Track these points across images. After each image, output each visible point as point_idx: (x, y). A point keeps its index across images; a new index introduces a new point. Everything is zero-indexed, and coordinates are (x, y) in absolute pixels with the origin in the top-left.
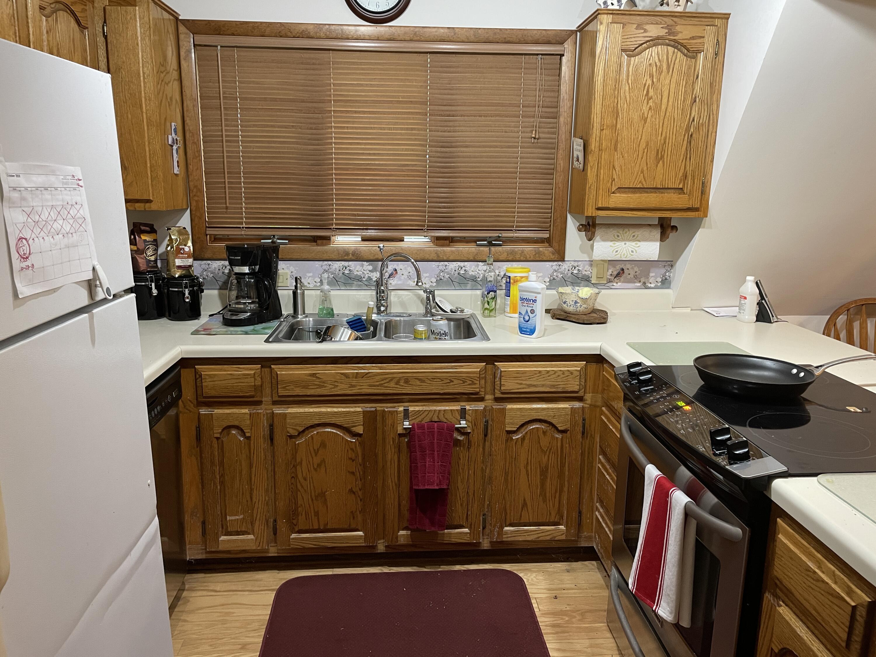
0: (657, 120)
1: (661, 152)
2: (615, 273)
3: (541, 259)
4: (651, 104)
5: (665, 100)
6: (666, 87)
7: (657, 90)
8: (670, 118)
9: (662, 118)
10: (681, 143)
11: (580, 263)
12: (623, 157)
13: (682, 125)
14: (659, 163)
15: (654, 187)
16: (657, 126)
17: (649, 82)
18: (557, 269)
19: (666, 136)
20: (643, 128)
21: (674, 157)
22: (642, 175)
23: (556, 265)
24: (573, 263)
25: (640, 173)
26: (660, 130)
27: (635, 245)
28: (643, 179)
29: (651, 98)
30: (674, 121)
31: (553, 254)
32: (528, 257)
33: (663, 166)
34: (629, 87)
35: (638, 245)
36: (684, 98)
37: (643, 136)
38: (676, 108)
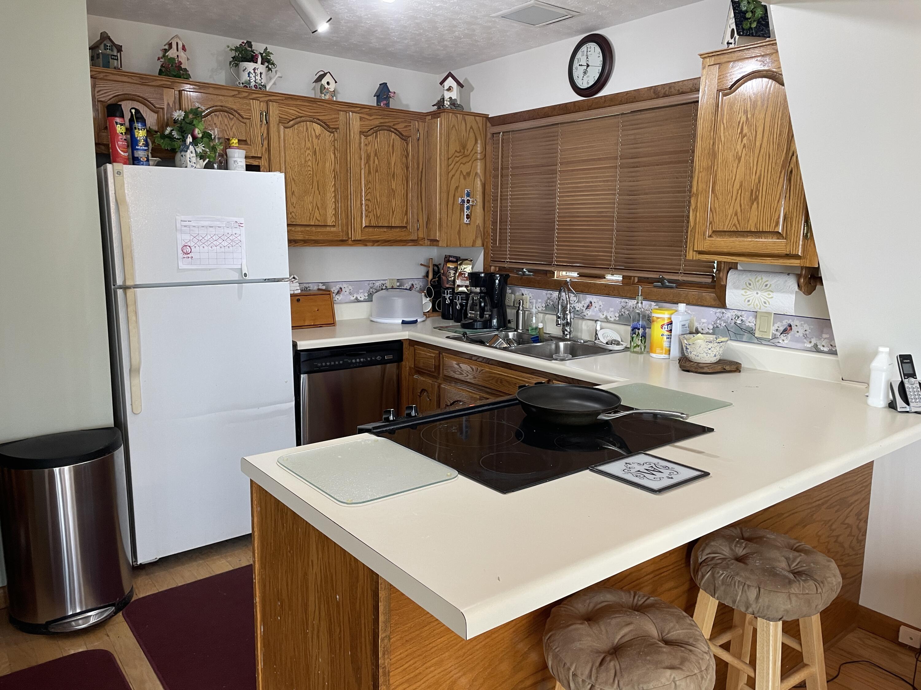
0: (752, 158)
1: (756, 193)
2: (782, 329)
3: (702, 304)
4: (745, 142)
5: (759, 136)
6: (760, 121)
7: (751, 126)
8: (765, 155)
9: (756, 155)
10: (777, 181)
11: (743, 313)
12: (717, 199)
13: (778, 161)
14: (753, 204)
15: (748, 230)
16: (751, 165)
17: (744, 119)
18: (720, 317)
19: (761, 175)
20: (737, 168)
21: (769, 197)
22: (736, 218)
23: (720, 312)
24: (736, 312)
25: (733, 215)
26: (755, 168)
27: (767, 296)
28: (737, 222)
29: (746, 135)
30: (769, 158)
31: (715, 300)
32: (691, 301)
33: (758, 207)
34: (724, 126)
35: (770, 296)
36: (780, 131)
37: (737, 176)
38: (771, 143)
